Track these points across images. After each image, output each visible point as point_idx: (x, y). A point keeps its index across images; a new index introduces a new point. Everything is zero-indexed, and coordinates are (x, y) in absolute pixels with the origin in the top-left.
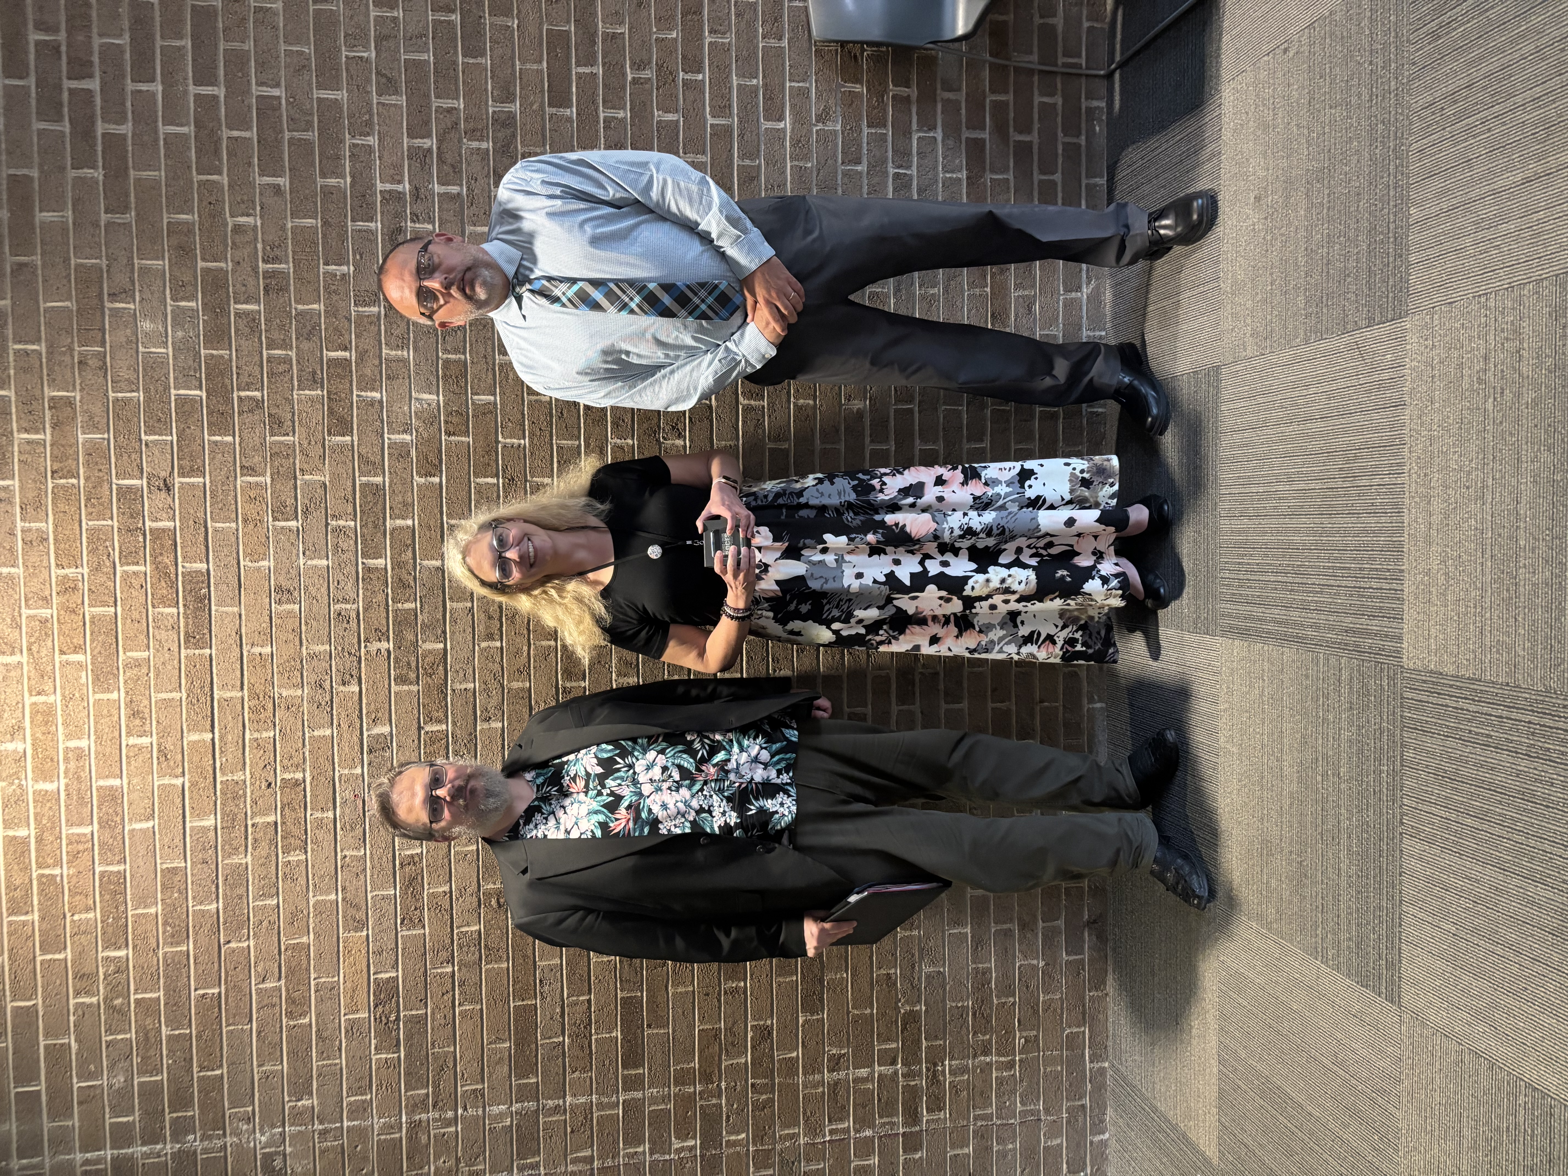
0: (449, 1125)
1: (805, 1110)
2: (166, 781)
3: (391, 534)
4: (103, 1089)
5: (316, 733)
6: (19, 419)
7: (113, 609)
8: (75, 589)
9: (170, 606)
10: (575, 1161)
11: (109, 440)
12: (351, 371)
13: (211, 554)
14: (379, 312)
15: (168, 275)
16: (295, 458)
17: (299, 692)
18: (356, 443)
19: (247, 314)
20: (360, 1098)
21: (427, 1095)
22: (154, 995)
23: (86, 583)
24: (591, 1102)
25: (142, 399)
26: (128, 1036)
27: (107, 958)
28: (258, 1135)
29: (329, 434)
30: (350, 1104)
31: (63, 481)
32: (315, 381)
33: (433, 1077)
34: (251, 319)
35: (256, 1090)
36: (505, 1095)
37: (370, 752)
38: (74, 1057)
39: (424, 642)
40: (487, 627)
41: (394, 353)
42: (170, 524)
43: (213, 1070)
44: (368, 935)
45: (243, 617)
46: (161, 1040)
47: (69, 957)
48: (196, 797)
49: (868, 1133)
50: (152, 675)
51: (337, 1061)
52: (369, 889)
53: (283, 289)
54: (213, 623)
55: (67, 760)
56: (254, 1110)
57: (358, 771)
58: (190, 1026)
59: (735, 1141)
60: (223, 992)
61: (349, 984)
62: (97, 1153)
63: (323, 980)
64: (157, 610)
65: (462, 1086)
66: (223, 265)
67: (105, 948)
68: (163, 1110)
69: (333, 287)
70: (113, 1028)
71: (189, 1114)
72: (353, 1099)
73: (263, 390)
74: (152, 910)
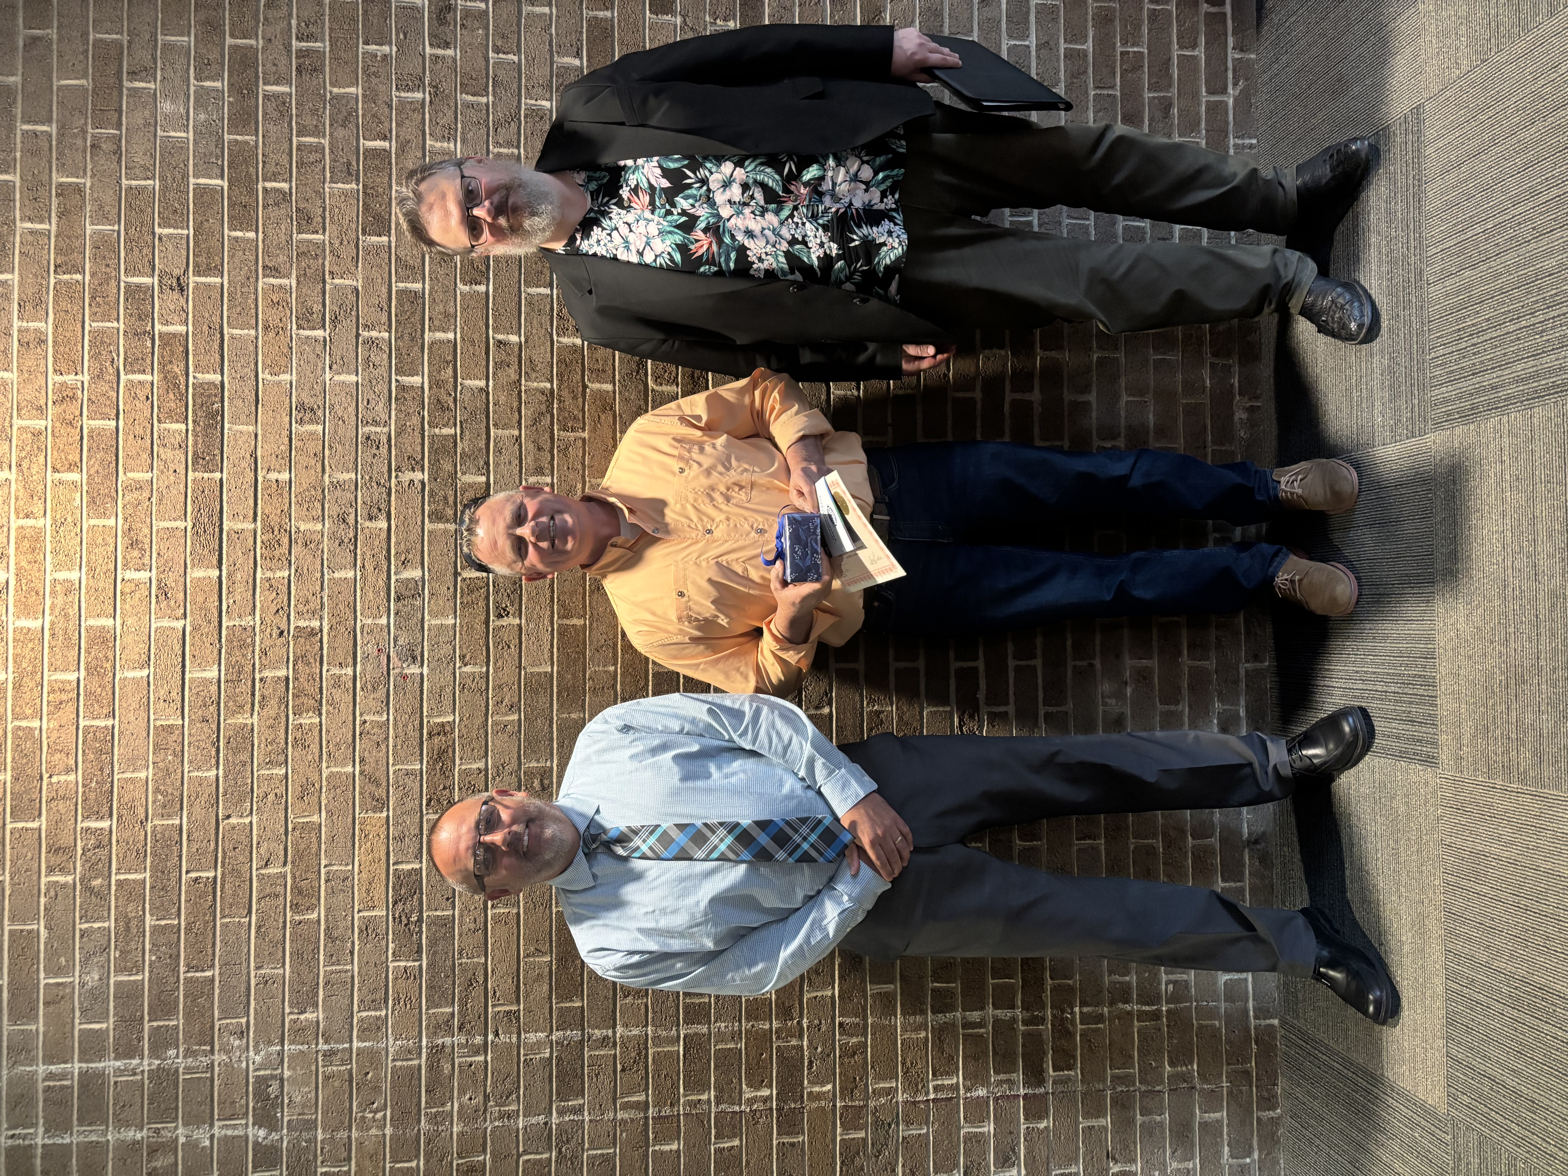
0: (477, 1053)
1: (904, 1059)
2: (166, 623)
3: (430, 348)
4: (74, 988)
5: (336, 575)
6: (23, 205)
7: (114, 423)
8: (73, 398)
9: (177, 421)
10: (626, 1107)
11: (119, 232)
12: (390, 163)
13: (226, 364)
14: (424, 99)
15: (193, 53)
16: (324, 258)
17: (319, 526)
18: (393, 245)
19: (276, 96)
20: (373, 1013)
21: (453, 1014)
22: (139, 877)
23: (86, 392)
24: (647, 1035)
25: (157, 188)
26: (106, 925)
27: (87, 829)
28: (252, 1053)
29: (364, 233)
30: (361, 1020)
31: (66, 277)
32: (350, 174)
33: (460, 992)
34: (281, 101)
35: (252, 998)
36: (545, 1019)
37: (398, 599)
38: (42, 947)
39: (464, 473)
40: (536, 460)
41: (438, 145)
42: (182, 329)
43: (203, 971)
44: (388, 817)
45: (260, 438)
46: (144, 931)
47: (44, 827)
48: (198, 643)
49: (981, 1092)
50: (154, 500)
51: (349, 967)
52: (391, 762)
53: (317, 70)
54: (226, 442)
55: (53, 593)
56: (248, 1022)
57: (383, 621)
58: (179, 915)
59: (819, 1093)
60: (219, 876)
61: (364, 875)
62: (63, 1066)
63: (335, 868)
64: (163, 426)
65: (493, 1006)
66: (253, 42)
67: (85, 818)
68: (142, 1018)
69: (373, 69)
70: (89, 914)
71: (172, 1023)
72: (364, 1014)
73: (291, 181)
74: (142, 775)
